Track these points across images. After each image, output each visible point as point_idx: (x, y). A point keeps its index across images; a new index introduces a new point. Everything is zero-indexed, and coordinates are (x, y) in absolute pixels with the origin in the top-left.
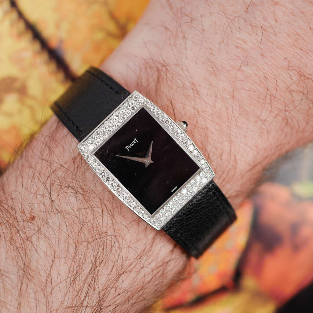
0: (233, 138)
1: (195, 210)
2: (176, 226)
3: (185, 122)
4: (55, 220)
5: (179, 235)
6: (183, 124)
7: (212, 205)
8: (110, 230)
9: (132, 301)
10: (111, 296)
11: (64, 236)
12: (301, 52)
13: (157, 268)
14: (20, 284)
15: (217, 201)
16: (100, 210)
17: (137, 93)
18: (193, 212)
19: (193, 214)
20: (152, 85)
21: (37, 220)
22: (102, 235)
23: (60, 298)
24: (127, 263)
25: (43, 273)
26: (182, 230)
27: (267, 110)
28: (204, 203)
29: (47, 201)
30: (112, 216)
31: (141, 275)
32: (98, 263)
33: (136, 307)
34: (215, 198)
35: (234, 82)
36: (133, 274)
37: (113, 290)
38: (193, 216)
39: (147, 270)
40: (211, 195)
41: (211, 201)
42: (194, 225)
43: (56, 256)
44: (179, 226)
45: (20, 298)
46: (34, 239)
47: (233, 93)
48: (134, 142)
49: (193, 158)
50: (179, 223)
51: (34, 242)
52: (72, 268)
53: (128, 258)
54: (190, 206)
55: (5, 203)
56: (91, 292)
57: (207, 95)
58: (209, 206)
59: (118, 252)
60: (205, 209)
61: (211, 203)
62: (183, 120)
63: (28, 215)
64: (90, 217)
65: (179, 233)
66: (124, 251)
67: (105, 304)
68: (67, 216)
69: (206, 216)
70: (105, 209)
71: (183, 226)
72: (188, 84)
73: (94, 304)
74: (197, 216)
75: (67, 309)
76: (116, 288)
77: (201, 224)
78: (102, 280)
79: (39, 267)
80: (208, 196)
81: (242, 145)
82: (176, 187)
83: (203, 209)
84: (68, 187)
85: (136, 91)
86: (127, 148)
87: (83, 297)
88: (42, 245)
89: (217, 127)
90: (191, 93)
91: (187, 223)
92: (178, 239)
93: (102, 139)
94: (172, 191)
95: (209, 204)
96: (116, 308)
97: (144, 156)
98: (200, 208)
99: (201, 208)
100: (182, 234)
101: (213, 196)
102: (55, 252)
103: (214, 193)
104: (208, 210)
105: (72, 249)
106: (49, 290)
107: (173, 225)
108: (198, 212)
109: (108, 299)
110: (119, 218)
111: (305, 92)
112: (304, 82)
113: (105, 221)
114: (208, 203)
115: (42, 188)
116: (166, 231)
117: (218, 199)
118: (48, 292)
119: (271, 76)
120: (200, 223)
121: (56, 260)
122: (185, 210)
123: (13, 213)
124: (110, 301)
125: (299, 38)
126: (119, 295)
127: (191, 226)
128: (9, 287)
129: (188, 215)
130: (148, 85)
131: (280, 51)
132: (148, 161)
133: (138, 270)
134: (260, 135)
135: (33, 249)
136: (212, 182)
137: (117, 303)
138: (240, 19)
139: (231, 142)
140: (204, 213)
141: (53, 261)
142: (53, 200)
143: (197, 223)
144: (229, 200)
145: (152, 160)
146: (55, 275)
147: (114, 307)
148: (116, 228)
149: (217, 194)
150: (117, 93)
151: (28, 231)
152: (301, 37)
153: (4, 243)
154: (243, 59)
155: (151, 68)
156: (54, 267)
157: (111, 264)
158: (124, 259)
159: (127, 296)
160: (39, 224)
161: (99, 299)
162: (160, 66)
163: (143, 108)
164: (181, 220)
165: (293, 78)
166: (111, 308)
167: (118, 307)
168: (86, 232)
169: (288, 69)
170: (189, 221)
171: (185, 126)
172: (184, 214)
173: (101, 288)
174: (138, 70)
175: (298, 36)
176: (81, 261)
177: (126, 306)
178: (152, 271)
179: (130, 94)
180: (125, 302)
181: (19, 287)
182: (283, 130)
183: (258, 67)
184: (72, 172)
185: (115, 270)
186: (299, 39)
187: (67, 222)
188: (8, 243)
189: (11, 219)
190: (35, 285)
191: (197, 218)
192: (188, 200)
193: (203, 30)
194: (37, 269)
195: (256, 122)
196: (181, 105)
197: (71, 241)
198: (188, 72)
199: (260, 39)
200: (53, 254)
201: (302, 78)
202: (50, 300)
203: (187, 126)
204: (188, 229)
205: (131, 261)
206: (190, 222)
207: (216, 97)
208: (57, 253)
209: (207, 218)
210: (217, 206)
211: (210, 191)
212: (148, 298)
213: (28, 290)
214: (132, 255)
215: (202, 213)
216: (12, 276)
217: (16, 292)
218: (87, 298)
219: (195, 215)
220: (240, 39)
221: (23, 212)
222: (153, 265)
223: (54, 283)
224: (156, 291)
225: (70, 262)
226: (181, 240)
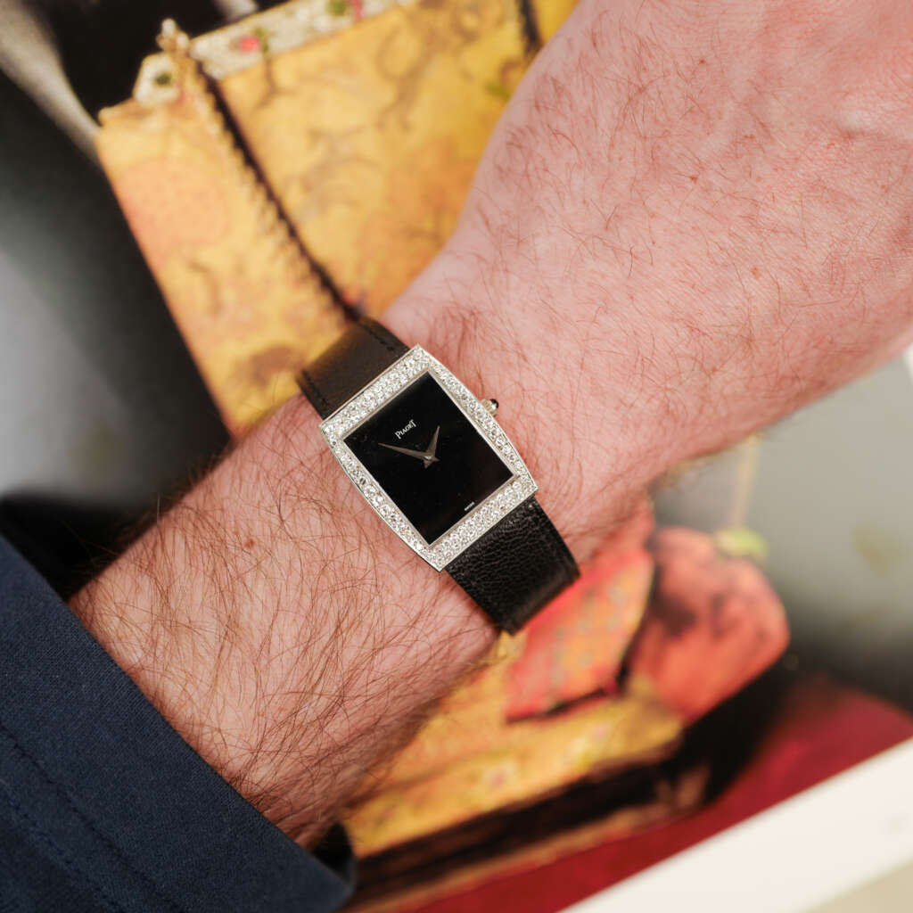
0: (578, 435)
1: (502, 543)
2: (469, 567)
3: (494, 401)
4: (284, 551)
5: (474, 584)
6: (490, 403)
7: (532, 538)
8: (370, 575)
9: (394, 693)
10: (361, 681)
11: (296, 578)
12: (693, 291)
13: (440, 643)
14: (218, 648)
15: (540, 533)
16: (356, 543)
17: (421, 349)
18: (499, 547)
19: (498, 551)
20: (454, 344)
21: (256, 548)
22: (355, 582)
23: (280, 676)
24: (392, 631)
25: (257, 634)
26: (479, 576)
27: (636, 388)
28: (518, 533)
29: (276, 521)
30: (375, 554)
31: (412, 653)
32: (344, 625)
33: (401, 704)
34: (537, 528)
35: (583, 341)
36: (401, 650)
37: (366, 672)
38: (499, 553)
39: (422, 646)
40: (530, 522)
41: (530, 532)
42: (501, 569)
43: (280, 608)
44: (475, 568)
45: (217, 670)
46: (249, 577)
47: (583, 359)
48: (410, 426)
49: (503, 459)
50: (474, 562)
51: (249, 584)
52: (303, 631)
53: (395, 624)
54: (494, 535)
55: (210, 516)
56: (330, 672)
57: (540, 363)
58: (526, 540)
59: (378, 612)
60: (519, 545)
61: (530, 535)
62: (491, 398)
63: (244, 539)
64: (340, 551)
65: (474, 581)
66: (388, 611)
67: (351, 694)
68: (303, 546)
69: (522, 557)
70: (364, 541)
71: (482, 569)
72: (510, 346)
73: (334, 691)
74: (505, 555)
75: (288, 696)
76: (371, 670)
77: (513, 569)
78: (349, 655)
79: (252, 624)
80: (525, 523)
81: (592, 446)
82: (473, 503)
83: (515, 544)
84: (310, 500)
85: (418, 345)
86: (398, 434)
87: (316, 678)
88: (261, 590)
89: (554, 416)
90: (514, 358)
91: (488, 565)
92: (472, 590)
93: (358, 417)
94: (466, 509)
95: (526, 537)
96: (368, 703)
97: (424, 449)
98: (510, 541)
99: (513, 542)
100: (478, 582)
101: (534, 523)
102: (279, 603)
103: (535, 520)
104: (525, 547)
105: (306, 601)
106: (264, 662)
107: (465, 564)
108: (506, 549)
109: (356, 686)
110: (385, 558)
111: (700, 358)
112: (698, 341)
113: (363, 560)
114: (524, 535)
115: (269, 498)
116: (452, 574)
117: (542, 530)
118: (262, 666)
119: (645, 330)
120: (511, 567)
121: (281, 615)
122: (486, 543)
123: (221, 532)
124: (359, 689)
125: (690, 268)
126: (374, 681)
127: (496, 571)
128: (201, 651)
129: (489, 551)
130: (446, 345)
131: (659, 291)
132: (429, 457)
133: (409, 643)
134: (622, 430)
135: (246, 594)
136: (531, 500)
137: (370, 693)
138: (597, 240)
139: (573, 439)
140: (517, 551)
141: (275, 616)
142: (284, 518)
143: (506, 567)
144: (567, 541)
145: (436, 456)
146: (275, 640)
147: (365, 699)
148: (379, 572)
149: (540, 520)
150: (391, 349)
151: (240, 563)
152: (693, 267)
153: (202, 580)
154: (601, 303)
155: (453, 317)
156: (275, 626)
157: (365, 629)
158: (387, 624)
159: (386, 684)
160: (259, 554)
161: (341, 684)
162: (467, 315)
163: (427, 373)
164: (478, 559)
165: (680, 334)
166: (359, 701)
167: (371, 700)
168: (331, 574)
169: (672, 319)
170: (491, 561)
171: (494, 407)
172: (484, 548)
173: (345, 668)
174: (432, 321)
175: (687, 267)
176: (319, 621)
177: (383, 700)
178: (431, 647)
179: (409, 349)
180: (383, 693)
181: (217, 653)
182: (660, 423)
183: (625, 317)
184: (316, 475)
185: (371, 639)
186: (690, 271)
187: (302, 557)
188: (208, 580)
189: (217, 543)
190: (243, 653)
191: (505, 557)
192: (490, 526)
193: (536, 259)
194: (249, 627)
195: (617, 408)
196: (497, 377)
197: (306, 588)
198: (511, 324)
199: (627, 272)
200: (276, 605)
201: (694, 334)
202: (264, 678)
203: (497, 407)
204: (489, 575)
205: (399, 629)
206: (493, 563)
207: (555, 366)
208: (283, 605)
209: (522, 560)
210: (541, 542)
211: (528, 516)
212: (422, 691)
213: (232, 659)
214: (401, 621)
215: (513, 550)
216: (207, 635)
217: (211, 661)
218: (322, 681)
219: (502, 553)
220: (595, 272)
221: (236, 533)
222: (433, 638)
223: (273, 652)
224: (435, 680)
225: (301, 621)
226: (478, 592)
